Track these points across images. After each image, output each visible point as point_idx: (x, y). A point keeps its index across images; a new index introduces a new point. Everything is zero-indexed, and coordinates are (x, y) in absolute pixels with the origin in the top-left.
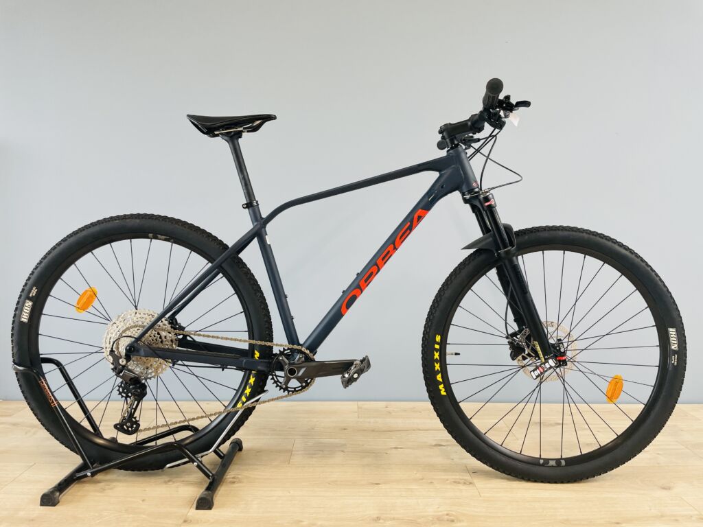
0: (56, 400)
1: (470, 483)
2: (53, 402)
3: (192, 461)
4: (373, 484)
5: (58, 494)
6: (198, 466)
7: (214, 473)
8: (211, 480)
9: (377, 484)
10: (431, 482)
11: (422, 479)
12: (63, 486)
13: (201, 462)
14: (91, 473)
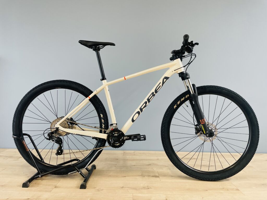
0: (28, 149)
1: (158, 177)
2: (27, 149)
5: (29, 183)
6: (80, 174)
7: (86, 176)
8: (85, 178)
10: (144, 176)
11: (141, 175)
12: (31, 180)
13: (81, 172)
14: (41, 176)
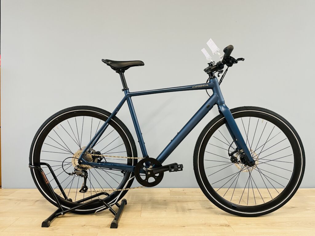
1: (229, 226)
2: (47, 181)
3: (107, 208)
4: (182, 226)
5: (49, 222)
6: (110, 210)
7: (117, 213)
8: (116, 216)
9: (184, 226)
10: (210, 226)
11: (205, 224)
12: (51, 218)
13: (111, 208)
14: (63, 213)
